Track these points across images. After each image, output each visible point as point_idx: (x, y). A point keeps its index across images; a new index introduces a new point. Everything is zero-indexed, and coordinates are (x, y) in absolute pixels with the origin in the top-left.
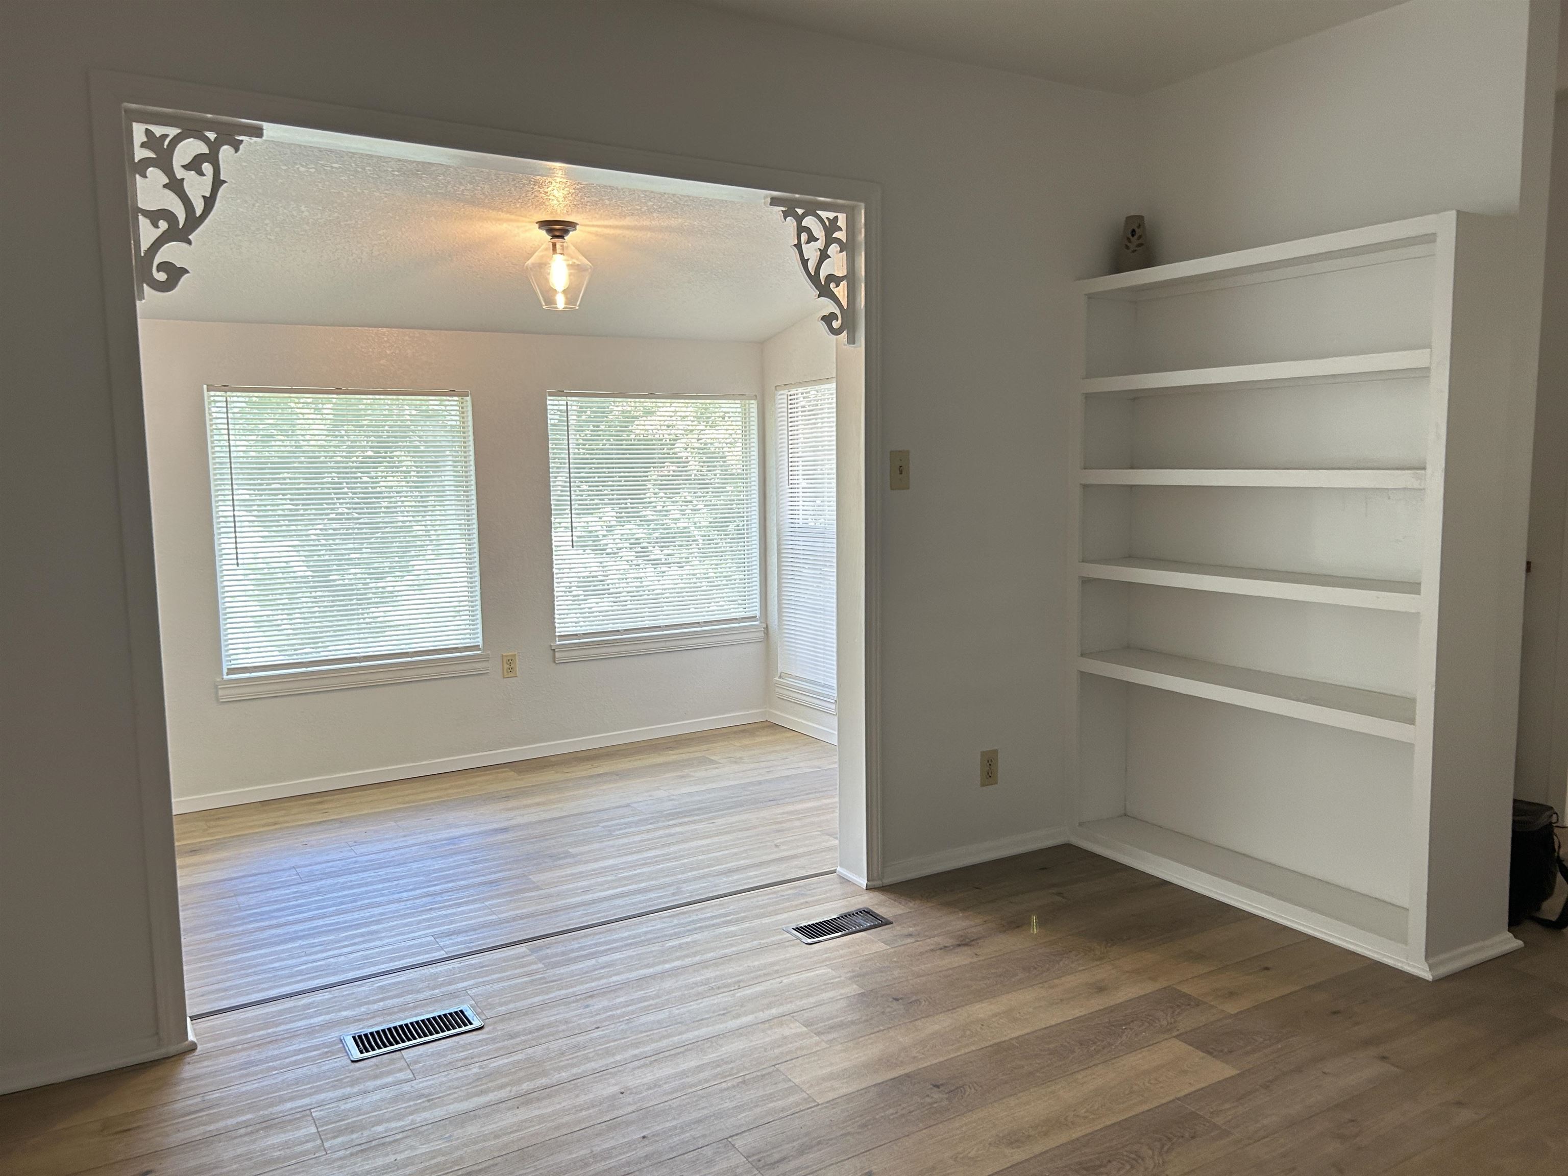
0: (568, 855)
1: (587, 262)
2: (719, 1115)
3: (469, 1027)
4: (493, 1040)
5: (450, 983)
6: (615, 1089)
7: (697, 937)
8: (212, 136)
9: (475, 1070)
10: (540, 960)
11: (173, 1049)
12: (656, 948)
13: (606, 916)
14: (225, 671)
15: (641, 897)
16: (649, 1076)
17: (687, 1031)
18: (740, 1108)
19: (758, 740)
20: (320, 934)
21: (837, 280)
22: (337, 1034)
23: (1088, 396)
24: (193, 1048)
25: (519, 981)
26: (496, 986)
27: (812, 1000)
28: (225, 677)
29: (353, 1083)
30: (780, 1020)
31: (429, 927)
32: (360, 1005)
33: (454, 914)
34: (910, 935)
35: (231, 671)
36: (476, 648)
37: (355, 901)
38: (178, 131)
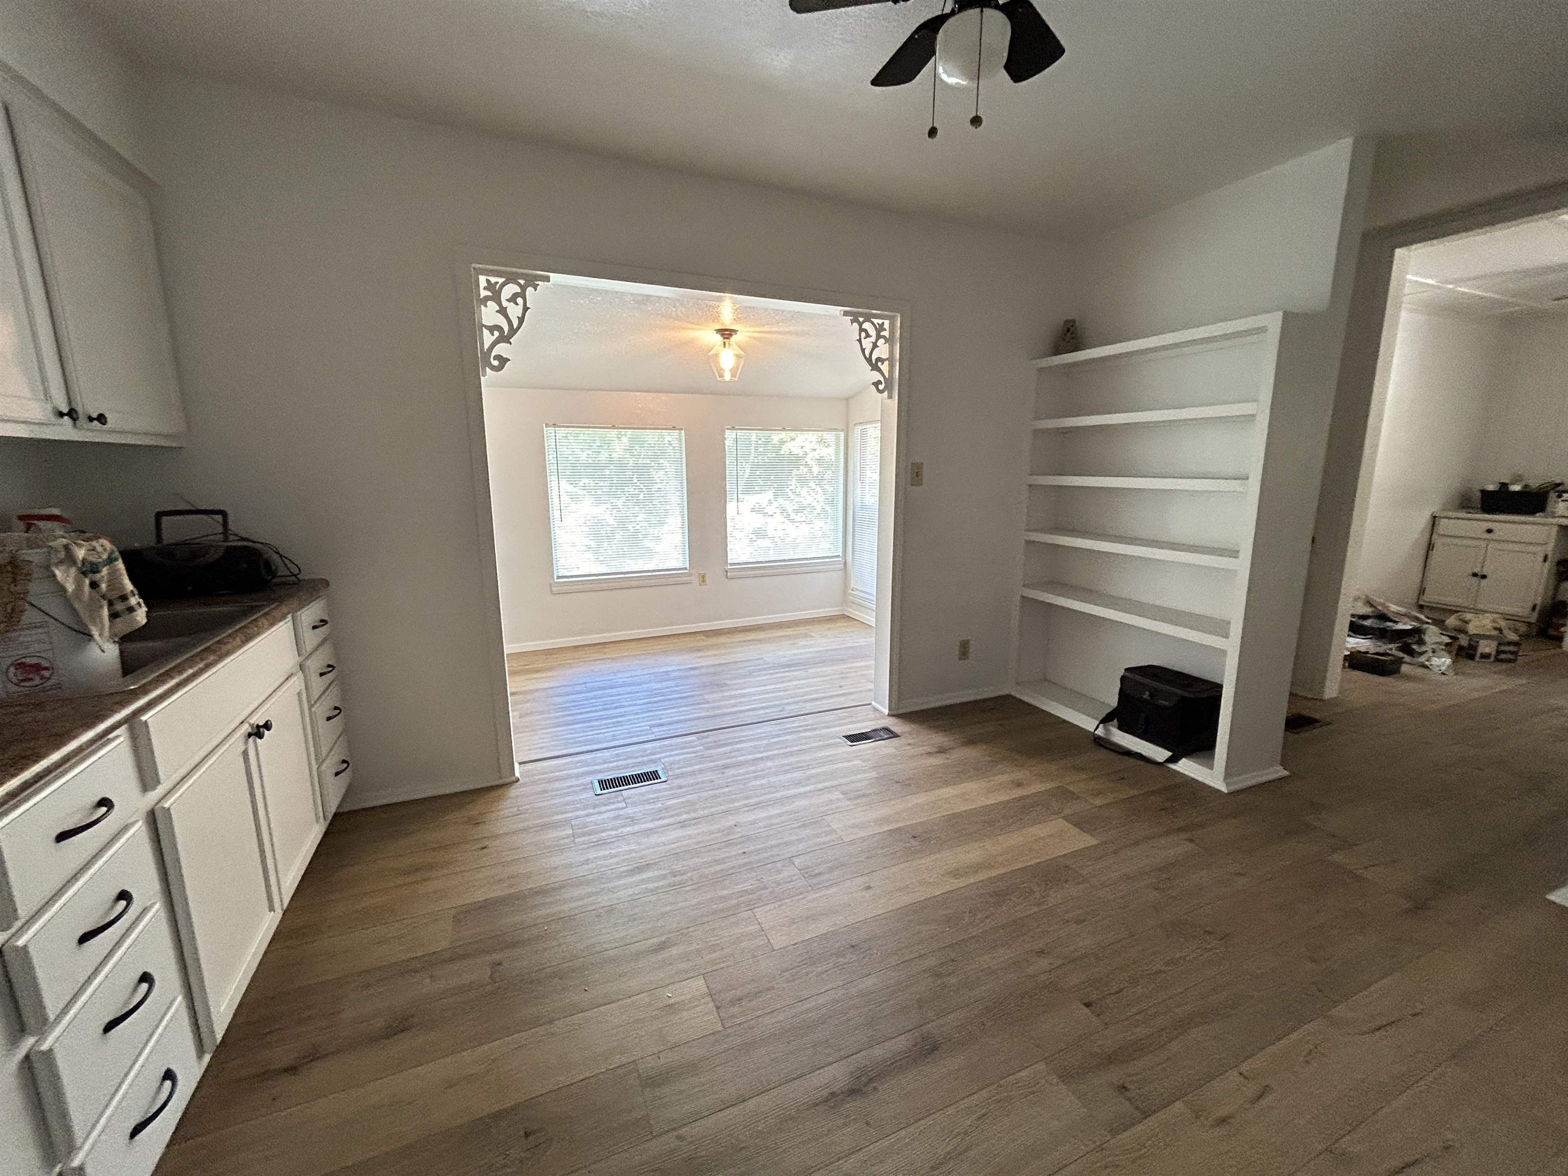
0: (726, 685)
1: (742, 352)
2: (787, 844)
3: (659, 780)
4: (671, 789)
5: (654, 754)
6: (733, 823)
7: (788, 737)
8: (522, 282)
9: (660, 805)
10: (702, 745)
11: (507, 780)
12: (765, 742)
13: (742, 721)
14: (555, 577)
15: (761, 712)
16: (752, 817)
17: (777, 792)
18: (800, 841)
19: (838, 625)
20: (592, 721)
21: (882, 361)
22: (591, 778)
23: (1036, 431)
24: (518, 780)
25: (689, 756)
26: (677, 758)
27: (848, 779)
28: (556, 580)
29: (595, 807)
30: (829, 789)
31: (648, 721)
32: (605, 763)
33: (662, 714)
34: (910, 744)
35: (559, 577)
36: (686, 569)
37: (613, 703)
38: (503, 280)
